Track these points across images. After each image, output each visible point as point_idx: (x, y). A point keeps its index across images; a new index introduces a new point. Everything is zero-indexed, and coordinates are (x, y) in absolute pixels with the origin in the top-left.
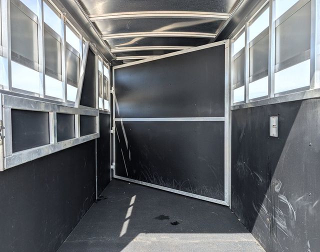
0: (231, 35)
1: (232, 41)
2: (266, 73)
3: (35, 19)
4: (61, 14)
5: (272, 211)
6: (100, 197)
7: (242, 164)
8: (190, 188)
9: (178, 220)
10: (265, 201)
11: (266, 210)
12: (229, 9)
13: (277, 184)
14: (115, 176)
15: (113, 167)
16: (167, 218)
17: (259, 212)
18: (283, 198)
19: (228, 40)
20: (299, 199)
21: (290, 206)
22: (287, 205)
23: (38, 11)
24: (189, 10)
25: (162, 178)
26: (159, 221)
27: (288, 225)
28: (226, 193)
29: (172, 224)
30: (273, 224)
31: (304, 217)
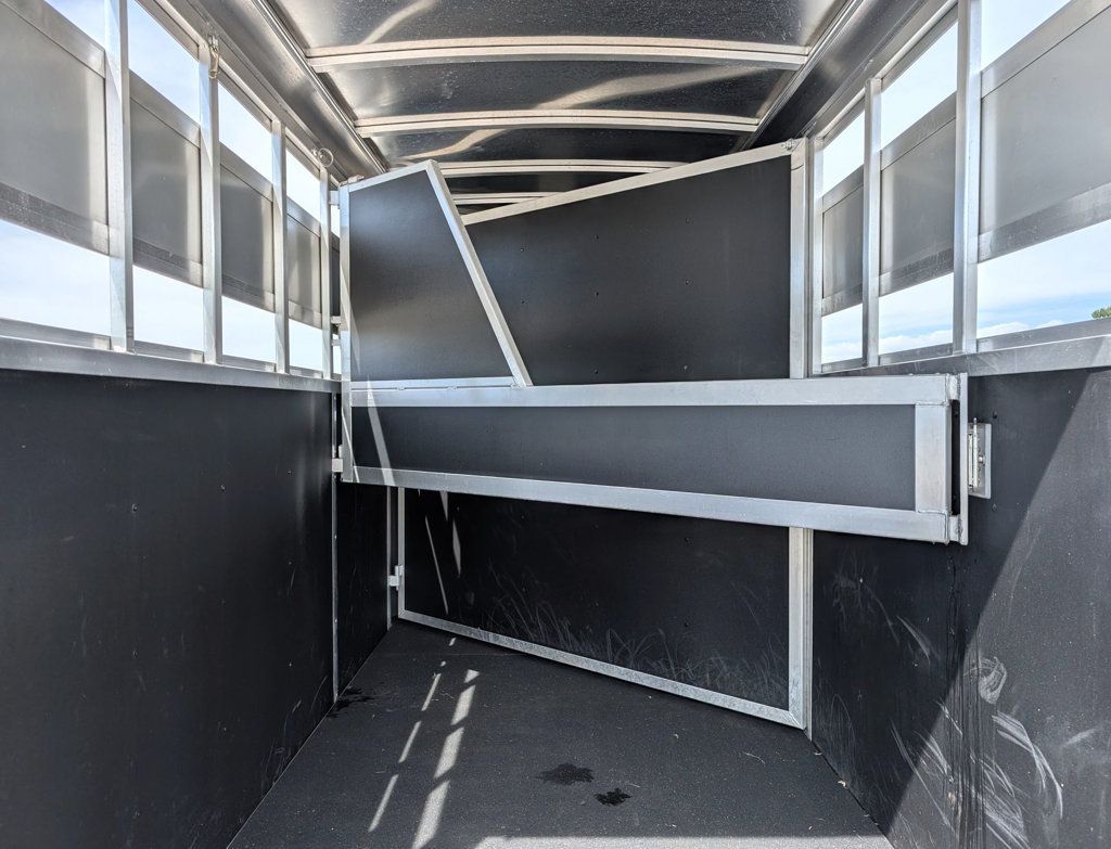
0: (813, 123)
1: (817, 142)
2: (945, 261)
3: (94, 60)
4: (201, 41)
5: (967, 771)
6: (349, 692)
7: (852, 584)
8: (667, 663)
9: (625, 785)
10: (940, 726)
11: (942, 759)
12: (807, 32)
13: (987, 673)
14: (403, 613)
15: (396, 580)
16: (584, 775)
17: (916, 763)
18: (1012, 728)
19: (803, 140)
20: (1077, 739)
21: (1040, 762)
22: (1028, 755)
23: (107, 34)
24: (666, 35)
25: (566, 623)
26: (556, 789)
27: (1032, 829)
28: (796, 685)
29: (601, 798)
30: (972, 818)
31: (1098, 811)
